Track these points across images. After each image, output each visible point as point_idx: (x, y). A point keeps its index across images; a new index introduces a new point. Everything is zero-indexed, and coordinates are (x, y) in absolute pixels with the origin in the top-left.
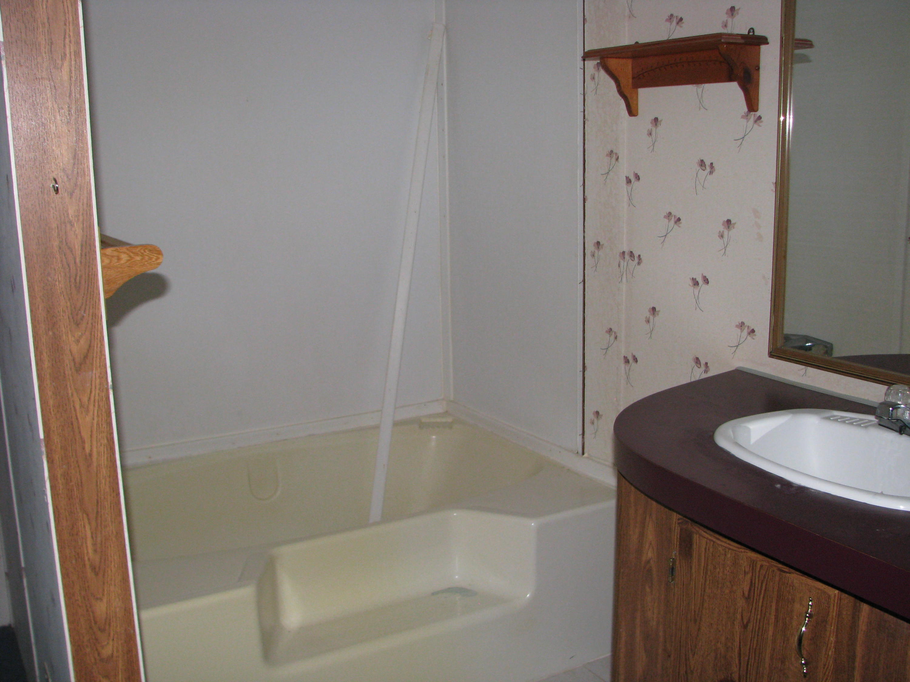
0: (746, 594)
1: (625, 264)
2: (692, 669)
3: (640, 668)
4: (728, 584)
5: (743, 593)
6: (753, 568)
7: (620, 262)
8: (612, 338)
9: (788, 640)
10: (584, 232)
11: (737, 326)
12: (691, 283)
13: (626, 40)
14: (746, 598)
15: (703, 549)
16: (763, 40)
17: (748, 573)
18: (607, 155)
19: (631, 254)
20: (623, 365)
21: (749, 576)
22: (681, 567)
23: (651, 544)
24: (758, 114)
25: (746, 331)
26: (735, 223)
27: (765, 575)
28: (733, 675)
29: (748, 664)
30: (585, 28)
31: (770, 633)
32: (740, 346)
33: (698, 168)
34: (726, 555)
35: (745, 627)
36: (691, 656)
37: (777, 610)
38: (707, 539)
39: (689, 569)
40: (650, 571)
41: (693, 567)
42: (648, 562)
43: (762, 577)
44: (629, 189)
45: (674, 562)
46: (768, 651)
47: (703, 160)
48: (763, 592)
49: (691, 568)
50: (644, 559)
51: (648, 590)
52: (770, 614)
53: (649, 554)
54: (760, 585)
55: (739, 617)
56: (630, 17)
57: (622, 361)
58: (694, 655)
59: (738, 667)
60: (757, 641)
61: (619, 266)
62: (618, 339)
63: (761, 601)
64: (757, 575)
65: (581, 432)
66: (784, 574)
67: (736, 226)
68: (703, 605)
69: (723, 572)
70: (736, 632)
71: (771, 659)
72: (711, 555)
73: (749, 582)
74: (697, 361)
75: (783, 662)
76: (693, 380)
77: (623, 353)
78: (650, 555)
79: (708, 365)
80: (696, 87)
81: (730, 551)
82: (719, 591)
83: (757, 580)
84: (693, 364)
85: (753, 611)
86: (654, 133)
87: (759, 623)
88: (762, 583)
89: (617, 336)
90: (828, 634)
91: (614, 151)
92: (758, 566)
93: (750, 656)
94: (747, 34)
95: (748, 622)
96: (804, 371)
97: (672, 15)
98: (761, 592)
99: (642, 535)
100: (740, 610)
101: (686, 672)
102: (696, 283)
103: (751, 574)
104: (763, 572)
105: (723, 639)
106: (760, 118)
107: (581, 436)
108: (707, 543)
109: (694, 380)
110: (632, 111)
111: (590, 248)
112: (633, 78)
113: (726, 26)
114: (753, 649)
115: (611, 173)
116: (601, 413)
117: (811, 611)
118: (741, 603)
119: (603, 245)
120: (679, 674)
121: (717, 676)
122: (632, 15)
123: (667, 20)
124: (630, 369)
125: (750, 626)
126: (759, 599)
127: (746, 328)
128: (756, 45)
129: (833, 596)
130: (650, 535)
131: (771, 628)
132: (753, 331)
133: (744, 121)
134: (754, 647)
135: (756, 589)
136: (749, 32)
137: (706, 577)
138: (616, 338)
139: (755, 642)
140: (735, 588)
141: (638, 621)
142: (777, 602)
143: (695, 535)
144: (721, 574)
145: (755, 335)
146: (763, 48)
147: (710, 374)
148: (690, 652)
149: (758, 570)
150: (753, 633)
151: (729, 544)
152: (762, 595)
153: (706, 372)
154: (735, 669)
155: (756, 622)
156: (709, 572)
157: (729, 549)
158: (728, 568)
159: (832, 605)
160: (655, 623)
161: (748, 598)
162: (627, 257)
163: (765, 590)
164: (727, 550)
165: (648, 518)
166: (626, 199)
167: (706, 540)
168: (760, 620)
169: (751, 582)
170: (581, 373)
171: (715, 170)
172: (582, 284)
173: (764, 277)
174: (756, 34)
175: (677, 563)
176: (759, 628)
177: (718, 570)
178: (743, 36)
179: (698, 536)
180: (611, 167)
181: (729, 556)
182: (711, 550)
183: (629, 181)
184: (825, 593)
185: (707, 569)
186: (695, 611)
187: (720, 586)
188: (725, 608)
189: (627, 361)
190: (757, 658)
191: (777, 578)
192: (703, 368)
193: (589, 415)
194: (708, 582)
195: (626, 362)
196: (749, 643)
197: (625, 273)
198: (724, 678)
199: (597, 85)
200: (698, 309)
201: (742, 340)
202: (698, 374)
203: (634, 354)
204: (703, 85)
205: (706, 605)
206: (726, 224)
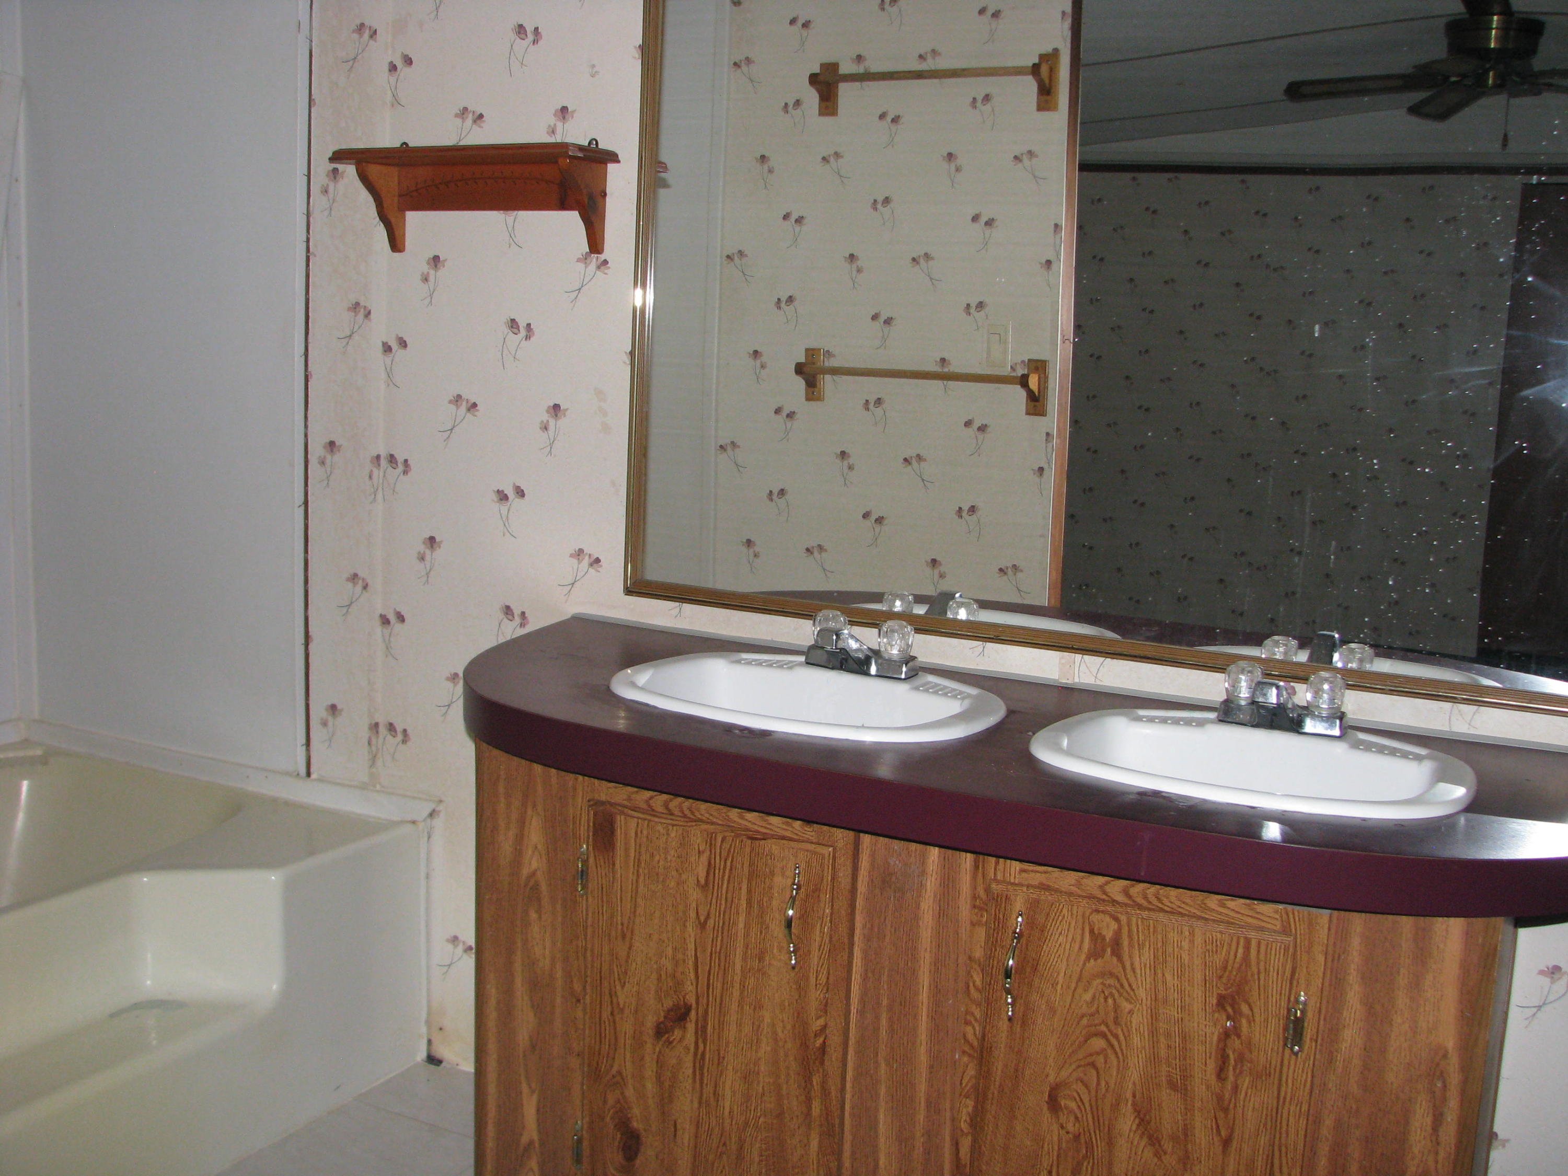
0: (702, 881)
1: (381, 474)
2: (621, 1006)
3: (523, 1036)
4: (674, 873)
5: (698, 881)
6: (711, 844)
7: (372, 471)
8: (359, 588)
9: (767, 928)
10: (306, 426)
11: (572, 556)
12: (495, 497)
13: (387, 140)
14: (703, 887)
15: (633, 835)
16: (613, 157)
17: (703, 852)
18: (349, 309)
19: (392, 459)
20: (378, 629)
21: (704, 858)
22: (597, 867)
23: (536, 847)
24: (602, 257)
25: (586, 562)
26: (567, 409)
27: (729, 851)
28: (687, 997)
29: (709, 974)
30: (312, 114)
31: (741, 925)
32: (577, 585)
33: (506, 330)
34: (668, 834)
35: (703, 926)
36: (618, 988)
37: (749, 891)
38: (638, 818)
39: (611, 866)
40: (536, 888)
41: (618, 862)
42: (534, 874)
43: (724, 854)
44: (388, 361)
45: (585, 862)
46: (739, 952)
47: (514, 320)
48: (727, 871)
49: (614, 865)
50: (525, 872)
51: (533, 915)
52: (739, 899)
53: (534, 863)
54: (722, 863)
55: (693, 914)
56: (393, 106)
57: (377, 622)
58: (623, 986)
59: (695, 984)
60: (722, 940)
61: (370, 477)
62: (368, 588)
63: (725, 886)
64: (718, 851)
65: (304, 741)
66: (757, 842)
67: (568, 413)
68: (635, 912)
69: (666, 858)
70: (690, 936)
71: (744, 959)
72: (645, 839)
73: (706, 863)
74: (508, 610)
75: (761, 959)
76: (502, 640)
77: (380, 611)
78: (535, 865)
79: (526, 615)
80: (504, 215)
81: (675, 828)
82: (660, 886)
83: (718, 858)
84: (501, 616)
85: (714, 901)
86: (432, 278)
87: (724, 915)
88: (726, 860)
89: (367, 585)
90: (822, 905)
91: (362, 304)
92: (719, 839)
93: (713, 964)
94: (587, 144)
95: (708, 917)
96: (678, 609)
97: (465, 109)
98: (724, 872)
99: (520, 838)
100: (694, 905)
101: (612, 1014)
102: (503, 497)
103: (708, 853)
104: (726, 846)
105: (670, 951)
106: (605, 262)
107: (304, 747)
108: (638, 823)
109: (504, 640)
110: (396, 244)
111: (317, 450)
112: (400, 196)
113: (553, 132)
114: (716, 953)
115: (356, 337)
116: (339, 707)
117: (798, 881)
118: (695, 895)
119: (340, 446)
120: (600, 1021)
121: (663, 1006)
122: (396, 101)
123: (457, 116)
124: (390, 634)
125: (711, 923)
126: (722, 884)
127: (587, 557)
128: (601, 163)
129: (827, 855)
130: (535, 835)
131: (742, 919)
132: (597, 561)
133: (581, 266)
134: (718, 950)
135: (717, 871)
136: (590, 143)
137: (638, 871)
138: (365, 587)
139: (719, 944)
140: (684, 877)
141: (518, 967)
142: (749, 881)
143: (618, 817)
144: (662, 863)
145: (601, 566)
146: (611, 167)
147: (529, 629)
148: (617, 982)
149: (719, 844)
150: (715, 932)
151: (671, 819)
152: (726, 878)
153: (522, 625)
154: (689, 987)
155: (720, 914)
156: (643, 865)
157: (673, 825)
158: (672, 852)
159: (826, 867)
160: (547, 961)
161: (704, 887)
162: (383, 462)
163: (731, 869)
164: (670, 827)
165: (530, 812)
166: (383, 375)
167: (636, 819)
168: (725, 912)
169: (710, 863)
170: (303, 648)
171: (534, 334)
172: (303, 508)
173: (613, 484)
174: (600, 147)
175: (591, 860)
176: (724, 923)
177: (657, 858)
178: (581, 148)
179: (623, 817)
180: (356, 327)
181: (673, 835)
182: (645, 832)
183: (387, 349)
184: (815, 853)
185: (639, 860)
186: (622, 924)
187: (661, 879)
188: (670, 908)
189: (385, 621)
190: (722, 964)
191: (748, 850)
192: (518, 620)
193: (318, 711)
194: (642, 878)
195: (384, 623)
196: (709, 947)
197: (380, 489)
198: (674, 1005)
199: (331, 201)
200: (507, 534)
201: (580, 574)
202: (511, 631)
203: (398, 610)
204: (516, 212)
205: (640, 910)
206: (552, 411)
